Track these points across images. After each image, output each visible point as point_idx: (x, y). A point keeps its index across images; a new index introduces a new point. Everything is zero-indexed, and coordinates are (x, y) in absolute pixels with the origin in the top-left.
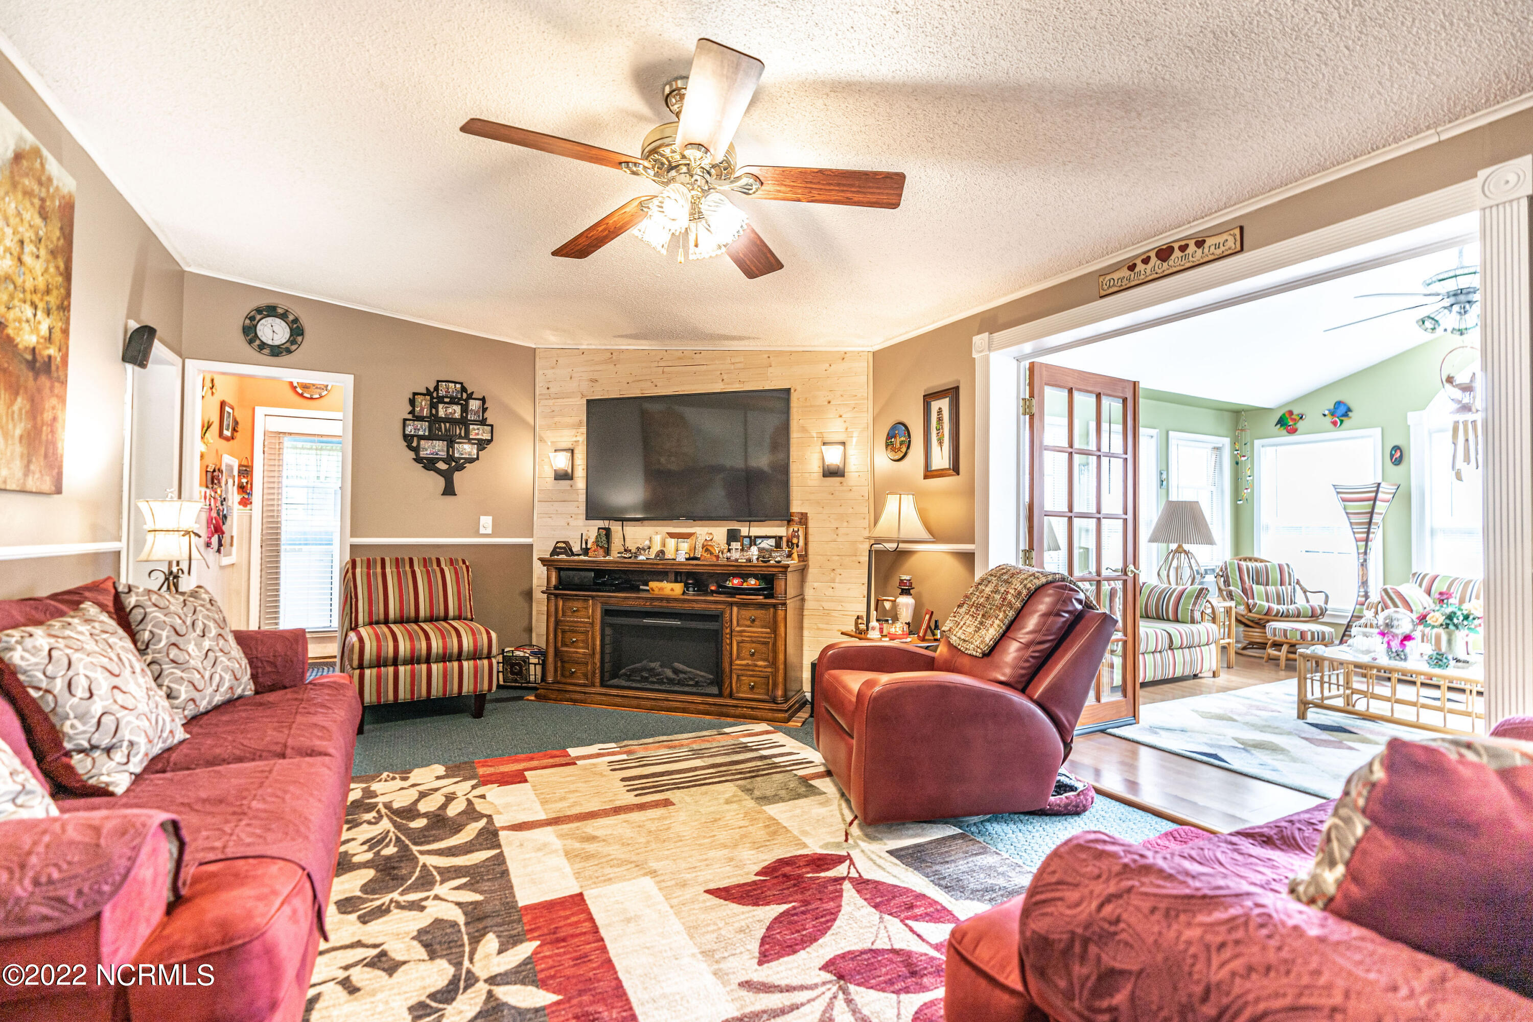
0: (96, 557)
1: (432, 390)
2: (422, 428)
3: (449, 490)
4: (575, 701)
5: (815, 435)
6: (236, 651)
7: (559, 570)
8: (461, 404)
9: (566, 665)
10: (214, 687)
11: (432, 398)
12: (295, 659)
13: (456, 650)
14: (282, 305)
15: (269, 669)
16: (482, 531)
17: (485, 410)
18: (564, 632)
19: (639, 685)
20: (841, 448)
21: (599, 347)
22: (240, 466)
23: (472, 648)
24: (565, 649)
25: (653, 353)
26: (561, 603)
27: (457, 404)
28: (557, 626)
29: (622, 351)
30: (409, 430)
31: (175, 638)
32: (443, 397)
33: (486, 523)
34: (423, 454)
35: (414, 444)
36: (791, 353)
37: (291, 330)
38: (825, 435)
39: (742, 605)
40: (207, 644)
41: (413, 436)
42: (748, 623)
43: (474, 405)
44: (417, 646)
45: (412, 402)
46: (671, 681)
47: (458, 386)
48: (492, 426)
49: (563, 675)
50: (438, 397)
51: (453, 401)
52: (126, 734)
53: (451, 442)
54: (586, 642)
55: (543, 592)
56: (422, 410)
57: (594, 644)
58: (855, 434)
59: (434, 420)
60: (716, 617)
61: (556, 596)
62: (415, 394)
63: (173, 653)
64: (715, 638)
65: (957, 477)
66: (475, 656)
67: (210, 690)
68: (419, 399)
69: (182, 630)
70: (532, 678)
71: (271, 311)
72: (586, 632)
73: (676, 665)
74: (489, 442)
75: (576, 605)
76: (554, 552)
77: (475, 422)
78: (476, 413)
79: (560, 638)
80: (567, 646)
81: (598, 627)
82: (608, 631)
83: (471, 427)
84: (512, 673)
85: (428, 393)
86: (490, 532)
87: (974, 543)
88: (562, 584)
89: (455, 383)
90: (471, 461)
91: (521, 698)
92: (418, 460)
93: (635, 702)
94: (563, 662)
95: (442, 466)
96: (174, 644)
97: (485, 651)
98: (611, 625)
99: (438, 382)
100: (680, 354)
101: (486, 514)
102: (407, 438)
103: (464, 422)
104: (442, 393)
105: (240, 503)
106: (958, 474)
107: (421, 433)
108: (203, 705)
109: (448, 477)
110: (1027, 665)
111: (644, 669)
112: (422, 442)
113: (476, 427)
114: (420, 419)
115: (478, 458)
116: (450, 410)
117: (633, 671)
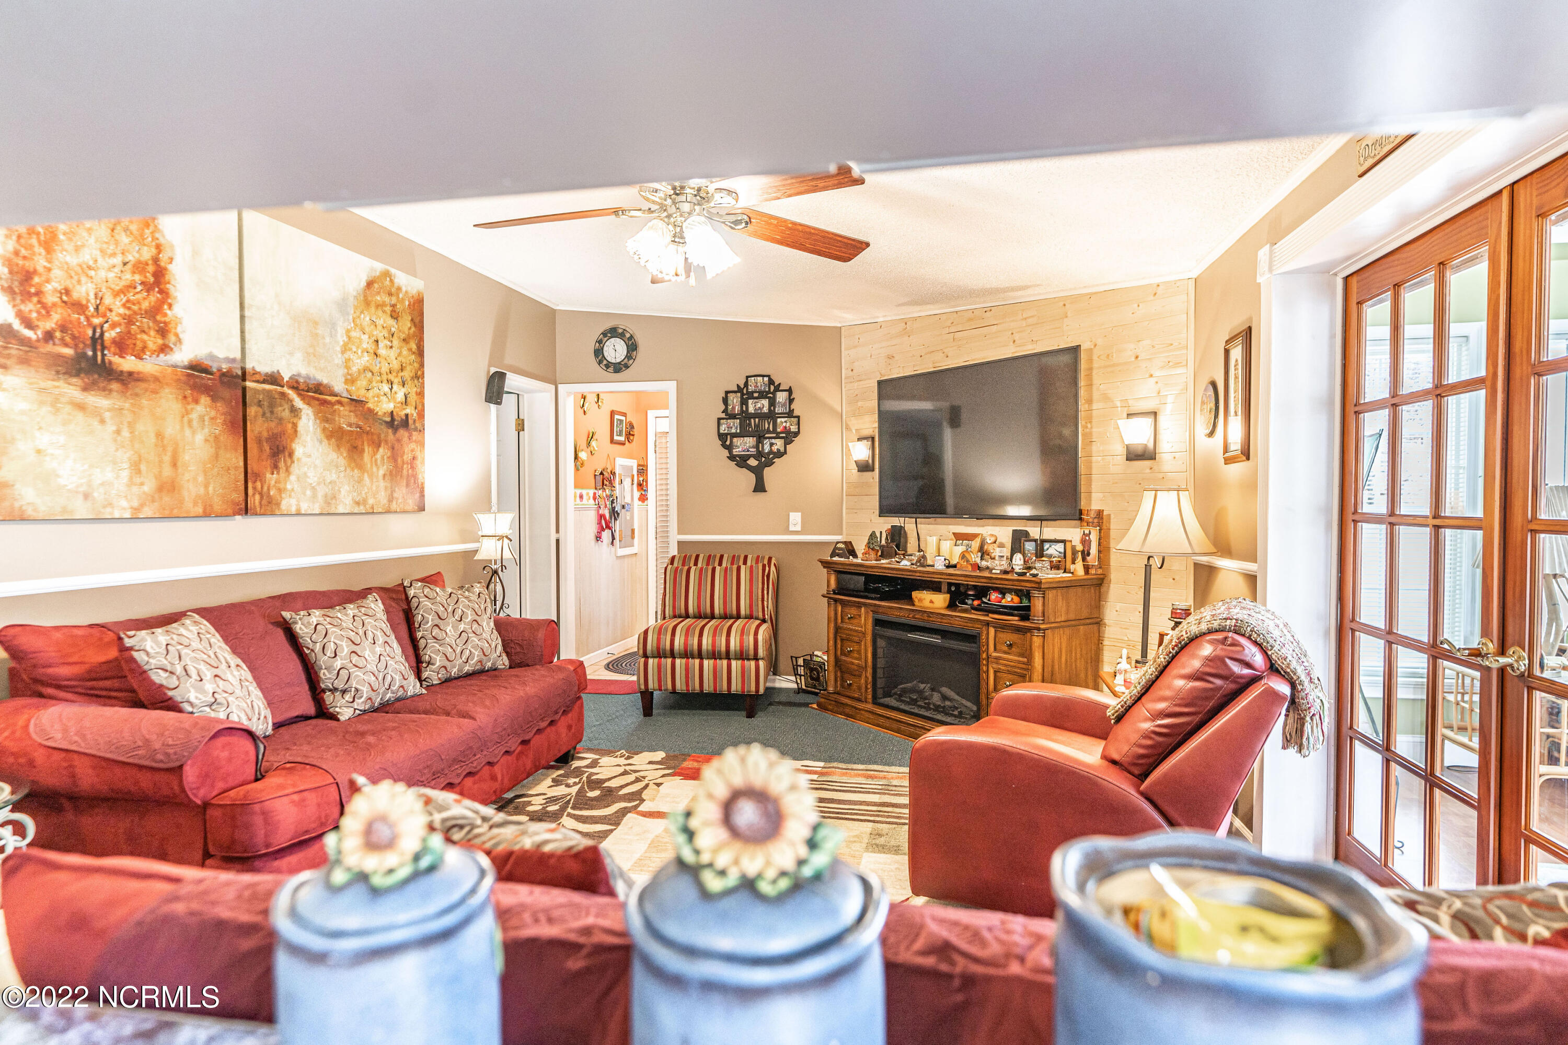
1: (742, 387)
2: (734, 426)
3: (760, 487)
4: (848, 716)
5: (1119, 404)
6: (491, 634)
7: (839, 572)
8: (769, 398)
9: (846, 676)
10: (464, 658)
11: (743, 395)
13: (723, 648)
14: (622, 325)
15: (518, 650)
16: (792, 528)
17: (791, 401)
18: (842, 640)
19: (906, 708)
20: (1149, 421)
21: (894, 318)
22: (639, 465)
23: (738, 648)
24: (843, 658)
25: (944, 317)
26: (840, 608)
27: (766, 397)
28: (840, 635)
29: (915, 319)
30: (723, 429)
32: (753, 392)
33: (795, 519)
34: (736, 452)
35: (728, 443)
36: (1090, 295)
37: (627, 346)
38: (1130, 402)
39: (1001, 627)
40: (462, 626)
41: (726, 435)
42: (1006, 648)
43: (781, 397)
44: (690, 642)
45: (725, 401)
46: (937, 709)
47: (766, 379)
48: (798, 417)
49: (842, 686)
50: (748, 393)
51: (762, 395)
53: (760, 438)
54: (859, 652)
55: (824, 596)
56: (733, 408)
57: (866, 657)
58: (1170, 399)
59: (745, 416)
60: (973, 638)
62: (727, 393)
64: (974, 660)
65: (1246, 463)
66: (742, 656)
67: (459, 662)
68: (731, 396)
69: (444, 616)
71: (613, 332)
72: (859, 643)
73: (944, 690)
74: (797, 434)
75: (853, 611)
76: (833, 553)
77: (782, 415)
78: (784, 405)
79: (839, 646)
80: (845, 655)
81: (869, 638)
82: (881, 643)
83: (779, 420)
84: (812, 678)
85: (739, 390)
86: (799, 529)
87: (1255, 561)
88: (841, 589)
89: (763, 376)
90: (780, 454)
91: (806, 705)
92: (732, 458)
93: (895, 725)
94: (842, 672)
95: (753, 462)
96: (436, 625)
97: (752, 652)
98: (882, 637)
99: (747, 377)
100: (970, 314)
101: (796, 511)
102: (722, 437)
103: (771, 416)
104: (751, 389)
105: (639, 499)
106: (1248, 459)
107: (733, 431)
109: (758, 473)
110: (1149, 742)
111: (913, 690)
112: (735, 440)
113: (783, 420)
114: (732, 416)
115: (785, 452)
116: (759, 405)
117: (904, 691)
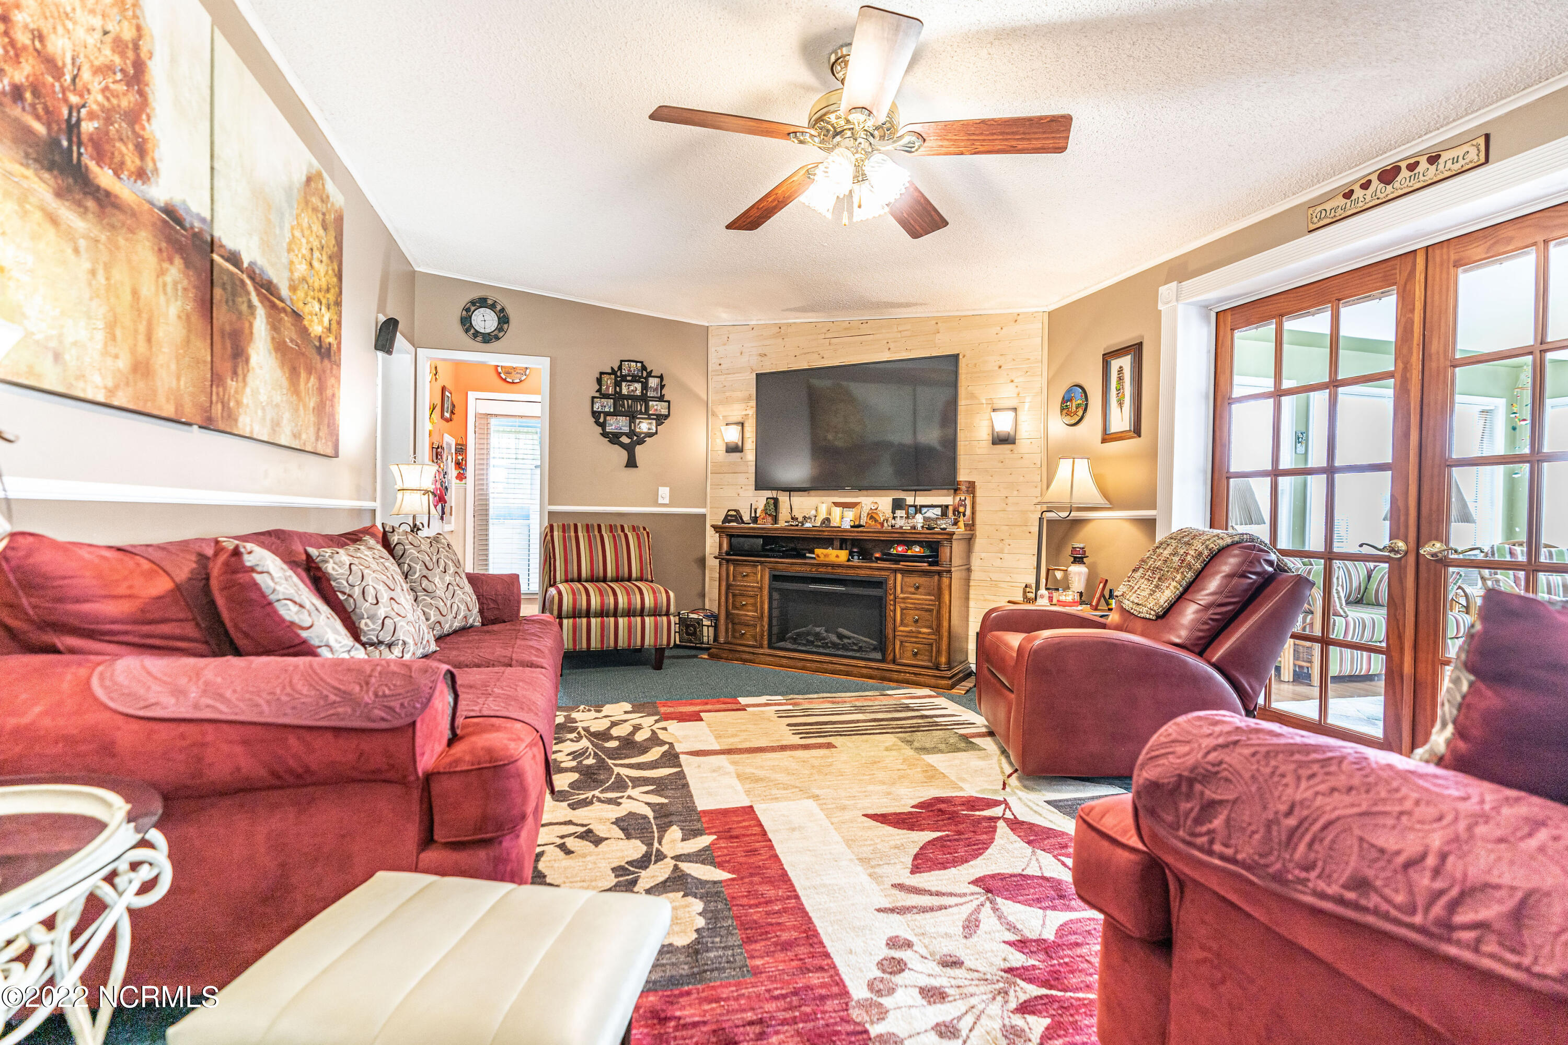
0: (359, 512)
1: (616, 369)
2: (608, 405)
3: (631, 463)
4: (745, 661)
5: (984, 401)
6: (468, 588)
7: (731, 536)
8: (641, 382)
9: (737, 627)
10: (454, 612)
11: (616, 376)
12: (511, 598)
13: (639, 606)
14: (492, 296)
15: (492, 605)
16: (660, 501)
17: (662, 387)
18: (734, 595)
19: (803, 648)
20: (1012, 414)
21: (768, 322)
22: (457, 444)
23: (652, 605)
24: (736, 612)
25: (820, 325)
26: (732, 568)
27: (638, 382)
28: (729, 589)
29: (790, 325)
30: (597, 407)
31: (425, 572)
32: (626, 376)
33: (664, 493)
34: (608, 429)
35: (601, 420)
36: (960, 318)
37: (499, 318)
38: (995, 401)
39: (906, 572)
40: (448, 579)
41: (600, 413)
42: (913, 590)
43: (653, 382)
44: (606, 601)
45: (599, 381)
46: (835, 646)
47: (639, 365)
48: (669, 402)
49: (734, 637)
50: (622, 376)
51: (635, 379)
52: (401, 635)
53: (632, 417)
54: (755, 605)
55: (716, 558)
56: (608, 388)
57: (762, 608)
58: (1028, 399)
59: (618, 397)
60: (880, 584)
61: (728, 561)
62: (602, 373)
63: (425, 583)
64: (880, 604)
65: (1139, 439)
66: (655, 613)
67: (450, 617)
68: (605, 377)
69: (430, 566)
70: (705, 639)
71: (482, 302)
72: (755, 596)
73: (841, 630)
74: (667, 417)
75: (747, 570)
76: (726, 519)
77: (654, 399)
78: (656, 390)
79: (731, 601)
80: (737, 609)
81: (766, 592)
82: (776, 595)
83: (651, 403)
84: (688, 634)
85: (613, 372)
86: (668, 502)
87: (1155, 508)
88: (733, 550)
89: (637, 362)
90: (650, 435)
91: (695, 656)
92: (605, 434)
93: (800, 664)
94: (733, 624)
95: (625, 440)
96: (424, 576)
97: (664, 609)
98: (777, 590)
99: (622, 361)
100: (846, 325)
101: (664, 485)
102: (596, 415)
103: (644, 399)
104: (624, 372)
105: (457, 478)
106: (1140, 436)
107: (607, 409)
108: (447, 628)
109: (630, 450)
110: (1206, 627)
111: (808, 634)
112: (608, 418)
113: (655, 403)
114: (606, 396)
115: (656, 433)
116: (632, 388)
117: (798, 635)
